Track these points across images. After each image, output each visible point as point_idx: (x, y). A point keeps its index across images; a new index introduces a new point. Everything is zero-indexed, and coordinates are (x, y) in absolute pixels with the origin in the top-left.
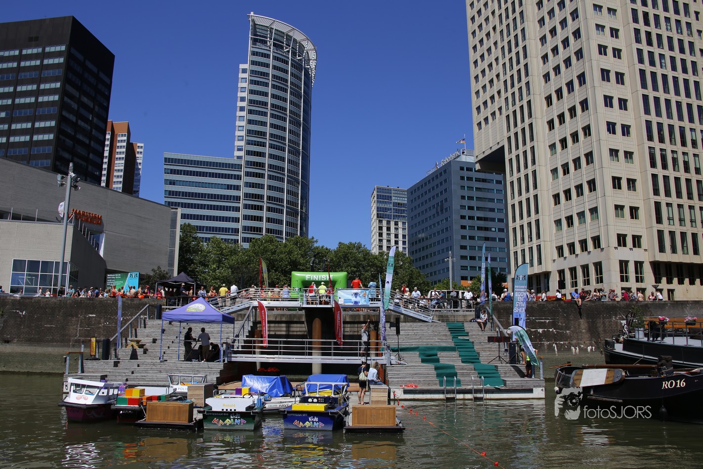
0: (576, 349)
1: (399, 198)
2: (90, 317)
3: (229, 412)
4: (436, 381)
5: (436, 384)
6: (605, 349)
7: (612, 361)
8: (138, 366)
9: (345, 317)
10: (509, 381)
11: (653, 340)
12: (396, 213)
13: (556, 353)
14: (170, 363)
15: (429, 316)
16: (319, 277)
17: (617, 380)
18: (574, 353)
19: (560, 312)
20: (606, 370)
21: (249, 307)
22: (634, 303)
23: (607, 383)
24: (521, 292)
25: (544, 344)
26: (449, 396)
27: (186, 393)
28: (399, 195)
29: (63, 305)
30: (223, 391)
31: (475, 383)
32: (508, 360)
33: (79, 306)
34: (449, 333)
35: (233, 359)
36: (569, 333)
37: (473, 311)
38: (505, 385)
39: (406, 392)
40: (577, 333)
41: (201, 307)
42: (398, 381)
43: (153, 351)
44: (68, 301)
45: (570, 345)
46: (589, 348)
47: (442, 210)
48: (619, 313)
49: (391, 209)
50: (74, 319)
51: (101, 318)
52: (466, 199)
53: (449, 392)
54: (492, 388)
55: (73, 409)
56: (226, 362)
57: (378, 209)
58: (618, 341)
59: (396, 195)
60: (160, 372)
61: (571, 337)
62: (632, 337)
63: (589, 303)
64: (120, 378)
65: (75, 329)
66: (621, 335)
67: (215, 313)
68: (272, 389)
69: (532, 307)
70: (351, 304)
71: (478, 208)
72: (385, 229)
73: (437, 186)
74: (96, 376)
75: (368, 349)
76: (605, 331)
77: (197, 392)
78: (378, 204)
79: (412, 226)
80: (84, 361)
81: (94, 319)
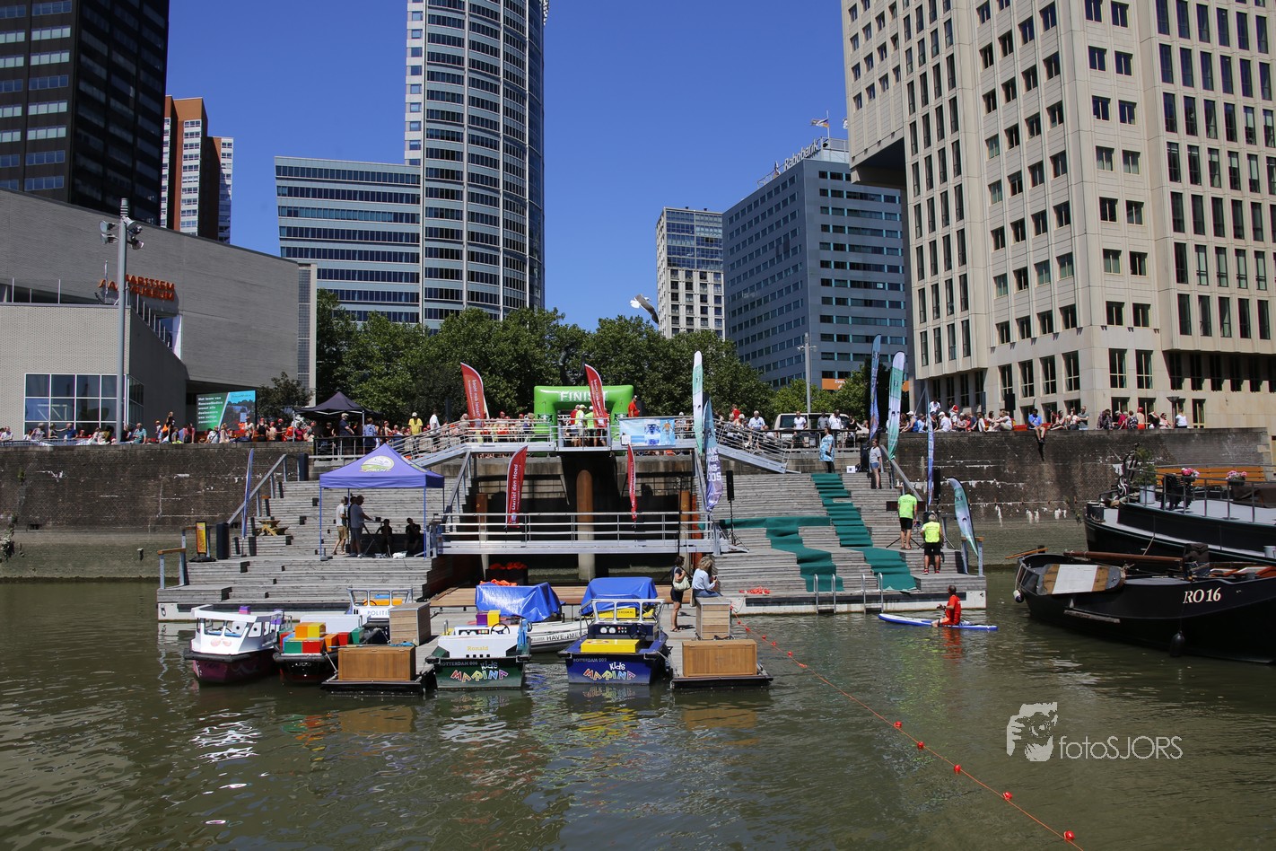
0: (1034, 514)
1: (707, 230)
2: (179, 479)
3: (478, 660)
4: (801, 581)
5: (800, 588)
6: (1088, 522)
7: (1102, 546)
8: (283, 569)
10: (924, 580)
11: (1171, 508)
12: (703, 256)
13: (1000, 521)
14: (339, 562)
15: (780, 462)
16: (583, 395)
17: (1112, 585)
18: (1031, 521)
19: (1009, 451)
20: (1094, 568)
21: (464, 454)
22: (1137, 433)
23: (1098, 590)
25: (978, 505)
26: (823, 607)
27: (387, 621)
28: (706, 224)
29: (126, 459)
30: (438, 610)
31: (867, 584)
33: (158, 460)
34: (816, 493)
35: (446, 551)
36: (1023, 486)
38: (919, 586)
39: (749, 602)
40: (1036, 487)
41: (386, 462)
42: (736, 583)
43: (303, 538)
44: (139, 452)
45: (1025, 507)
46: (1057, 513)
47: (786, 252)
48: (1111, 452)
49: (693, 249)
50: (152, 483)
51: (200, 479)
52: (831, 231)
53: (823, 600)
54: (897, 592)
55: (209, 662)
56: (435, 556)
57: (670, 250)
58: (1108, 504)
59: (702, 224)
60: (323, 578)
61: (1026, 493)
62: (1132, 501)
63: (1058, 435)
64: (255, 592)
65: (155, 500)
66: (1114, 494)
67: (415, 468)
68: (528, 608)
69: (958, 442)
70: (644, 444)
71: (852, 248)
72: (682, 286)
73: (778, 207)
74: (214, 591)
76: (1084, 482)
77: (406, 620)
78: (670, 241)
79: (733, 280)
80: (189, 564)
81: (186, 482)
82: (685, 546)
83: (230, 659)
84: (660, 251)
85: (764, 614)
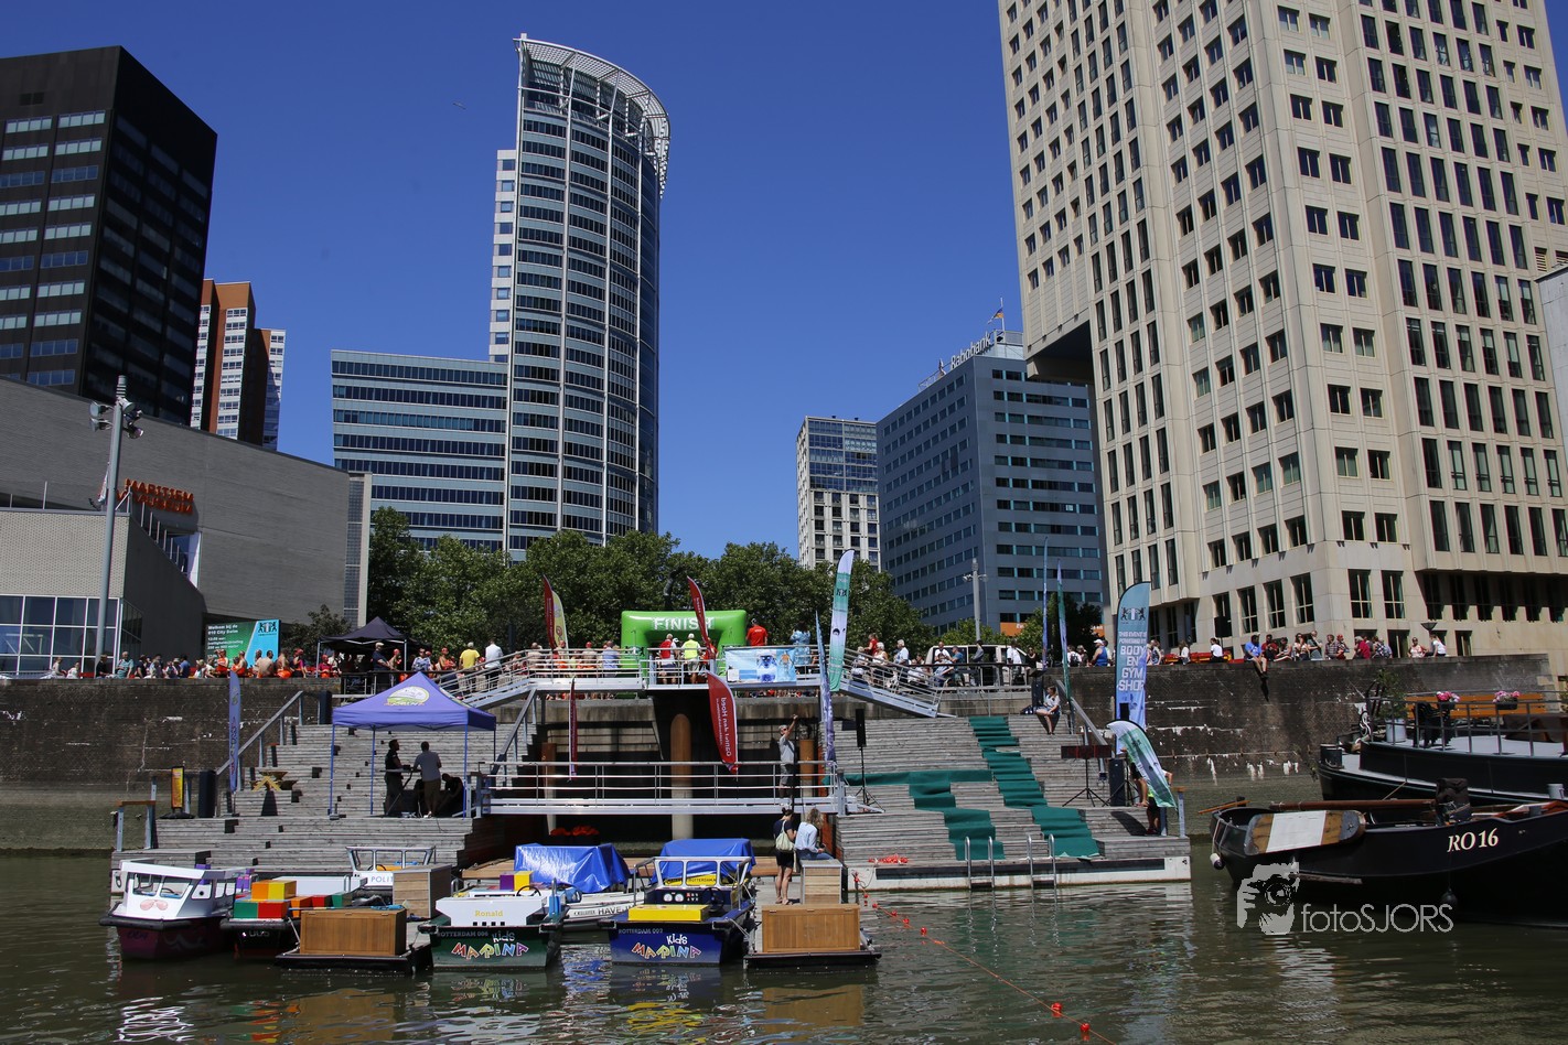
0: (1257, 769)
1: (858, 443)
2: (169, 723)
3: (488, 929)
4: (949, 847)
5: (948, 855)
6: (1322, 767)
7: (1338, 792)
8: (281, 829)
9: (744, 711)
10: (1110, 844)
11: (1426, 745)
12: (854, 475)
13: (1214, 778)
14: (353, 821)
15: (931, 703)
16: (682, 622)
17: (1348, 835)
18: (1253, 778)
19: (1222, 688)
20: (1323, 813)
21: (528, 693)
22: (1384, 663)
23: (1327, 842)
24: (1133, 645)
25: (1186, 758)
26: (978, 880)
27: (390, 889)
28: (858, 437)
29: (107, 696)
30: (474, 883)
31: (1034, 849)
32: (1107, 796)
33: (140, 699)
34: (975, 741)
35: (495, 810)
36: (1242, 733)
37: (1029, 690)
38: (1102, 852)
39: (881, 874)
40: (1258, 733)
41: (420, 694)
42: (864, 850)
43: (315, 795)
44: (120, 688)
45: (1245, 760)
46: (1287, 766)
47: (954, 468)
48: (1351, 687)
49: (841, 467)
50: (134, 727)
51: (195, 724)
52: (1009, 442)
53: (977, 871)
54: (1074, 859)
55: (134, 931)
56: (478, 816)
57: (813, 468)
58: (1349, 750)
59: (852, 436)
60: (331, 841)
61: (1246, 742)
62: (1380, 740)
63: (1283, 667)
64: (240, 857)
65: (137, 750)
66: (1355, 736)
67: (452, 706)
68: (582, 875)
69: (1157, 678)
70: (756, 681)
71: (1035, 462)
72: (828, 512)
73: (943, 413)
74: (186, 855)
75: (795, 781)
76: (1319, 726)
77: (415, 886)
78: (813, 457)
79: (890, 504)
80: (158, 821)
81: (178, 726)
82: (802, 804)
83: (160, 925)
84: (801, 469)
85: (900, 890)
